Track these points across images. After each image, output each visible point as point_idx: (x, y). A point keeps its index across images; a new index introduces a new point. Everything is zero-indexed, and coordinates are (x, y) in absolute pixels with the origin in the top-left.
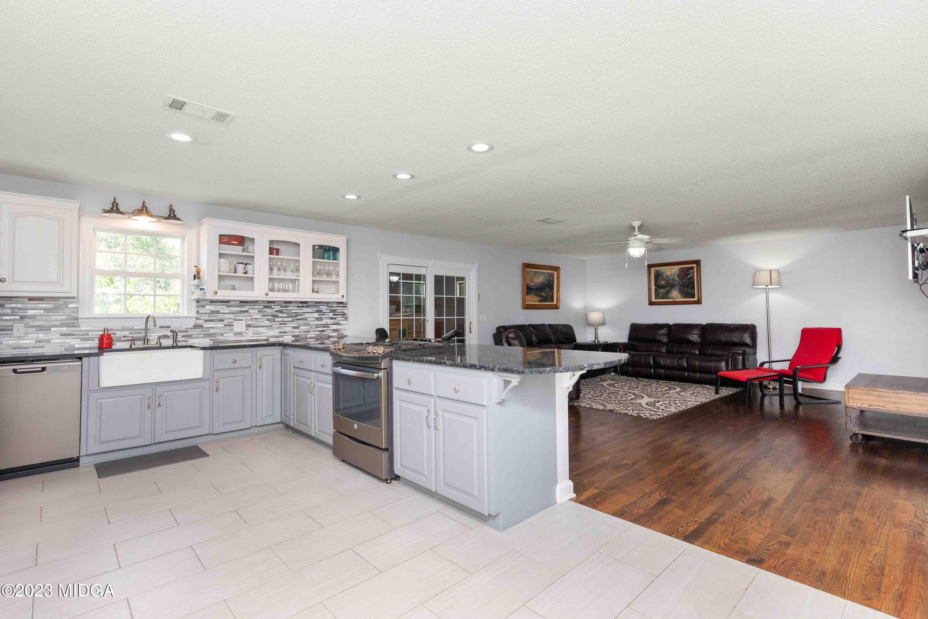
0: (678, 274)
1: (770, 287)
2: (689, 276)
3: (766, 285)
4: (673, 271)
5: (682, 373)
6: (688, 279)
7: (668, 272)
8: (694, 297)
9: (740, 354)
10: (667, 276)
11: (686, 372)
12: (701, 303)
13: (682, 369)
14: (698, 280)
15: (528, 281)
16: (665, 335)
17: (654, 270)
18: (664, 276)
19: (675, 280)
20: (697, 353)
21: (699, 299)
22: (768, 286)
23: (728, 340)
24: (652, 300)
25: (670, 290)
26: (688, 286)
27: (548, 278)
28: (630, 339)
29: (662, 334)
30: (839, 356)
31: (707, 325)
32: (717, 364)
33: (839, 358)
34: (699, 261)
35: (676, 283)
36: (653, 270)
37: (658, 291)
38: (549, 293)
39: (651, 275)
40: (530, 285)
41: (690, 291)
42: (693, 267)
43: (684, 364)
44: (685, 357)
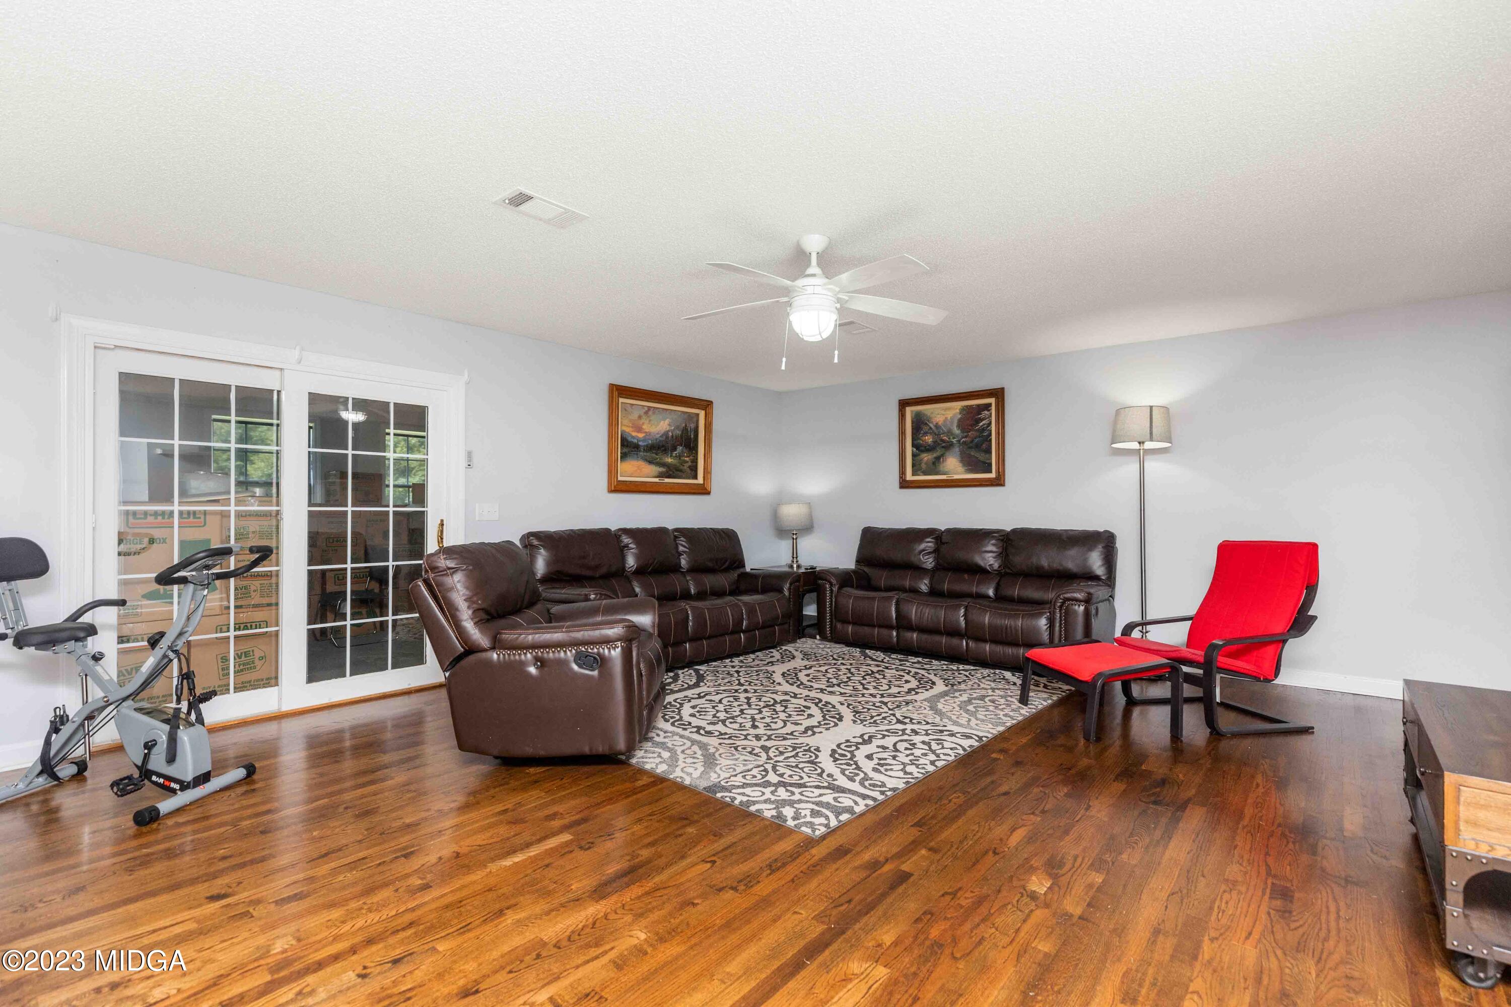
0: (960, 421)
1: (1149, 445)
2: (981, 424)
3: (1141, 440)
4: (950, 415)
5: (955, 641)
6: (978, 430)
7: (939, 416)
8: (991, 472)
9: (1081, 601)
10: (937, 426)
11: (963, 639)
12: (1003, 485)
13: (954, 632)
14: (998, 433)
15: (624, 428)
16: (929, 553)
17: (912, 411)
18: (931, 425)
19: (952, 434)
20: (991, 592)
21: (999, 475)
22: (1143, 443)
23: (1055, 566)
24: (905, 477)
25: (942, 455)
26: (978, 447)
27: (684, 425)
28: (859, 561)
29: (924, 550)
30: (1311, 613)
31: (1014, 531)
32: (1029, 622)
33: (1314, 618)
34: (1002, 389)
35: (954, 441)
36: (909, 410)
37: (918, 458)
38: (687, 459)
39: (905, 420)
40: (633, 437)
41: (981, 456)
42: (990, 405)
43: (958, 621)
44: (963, 605)
